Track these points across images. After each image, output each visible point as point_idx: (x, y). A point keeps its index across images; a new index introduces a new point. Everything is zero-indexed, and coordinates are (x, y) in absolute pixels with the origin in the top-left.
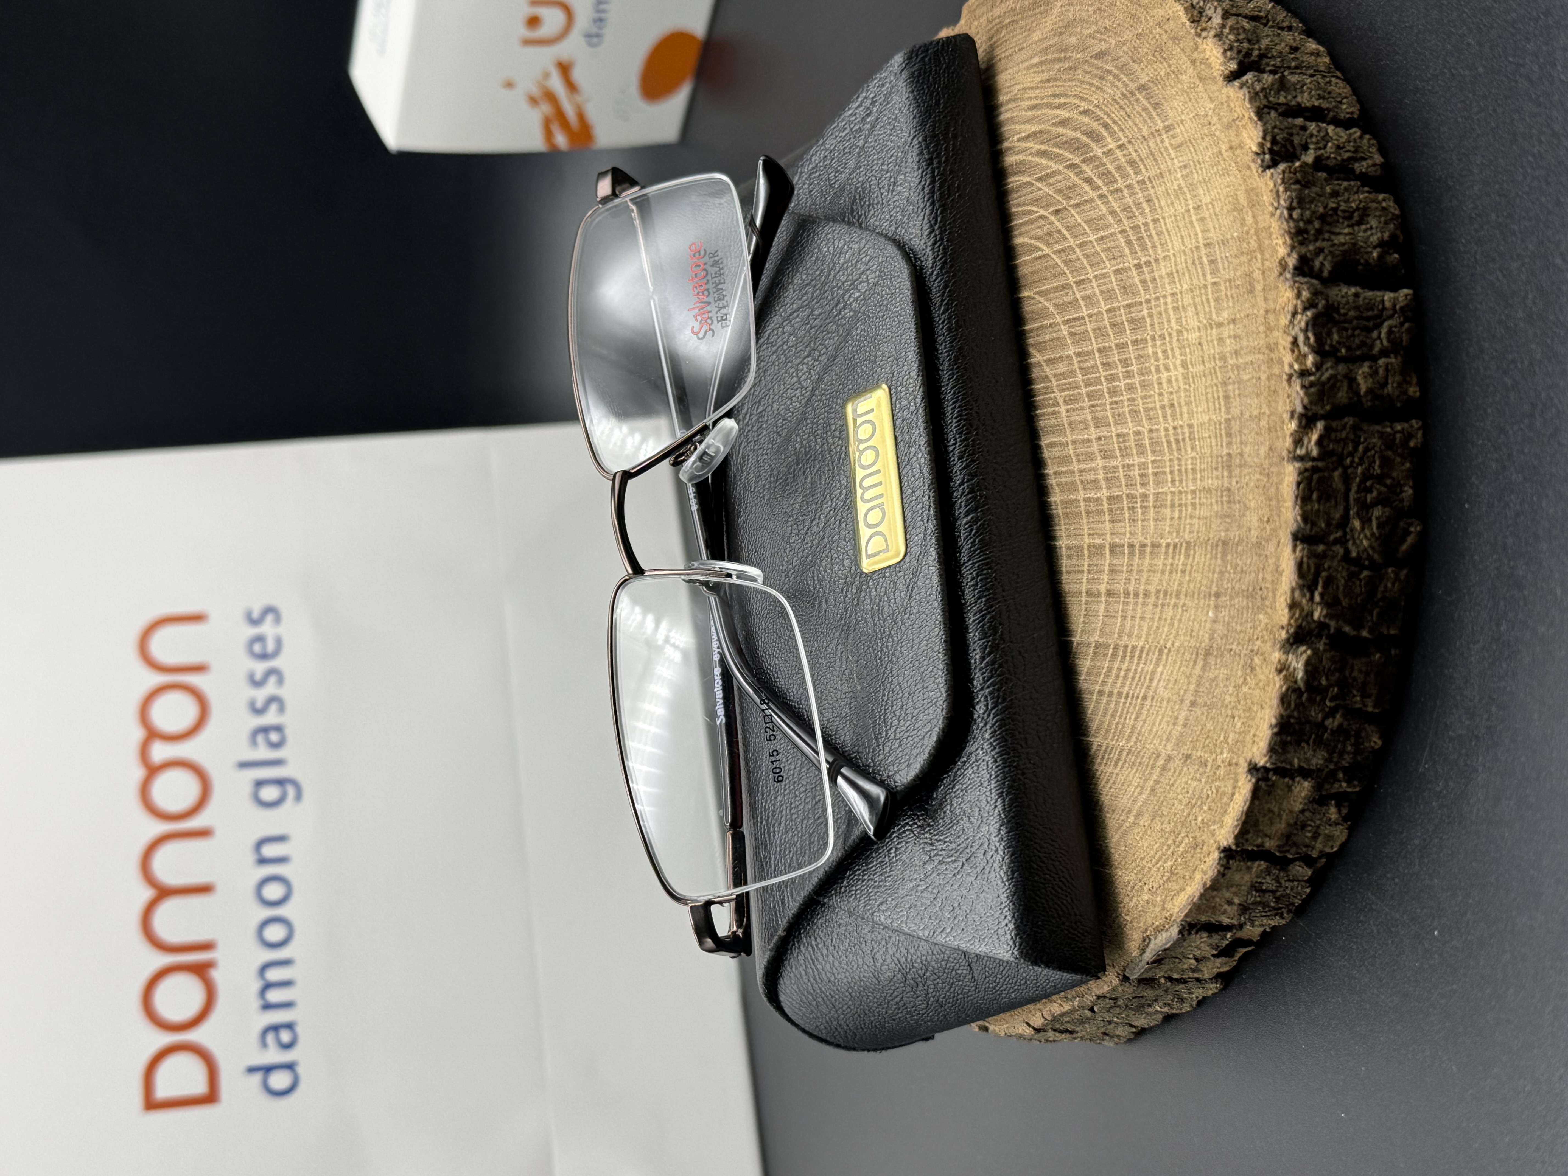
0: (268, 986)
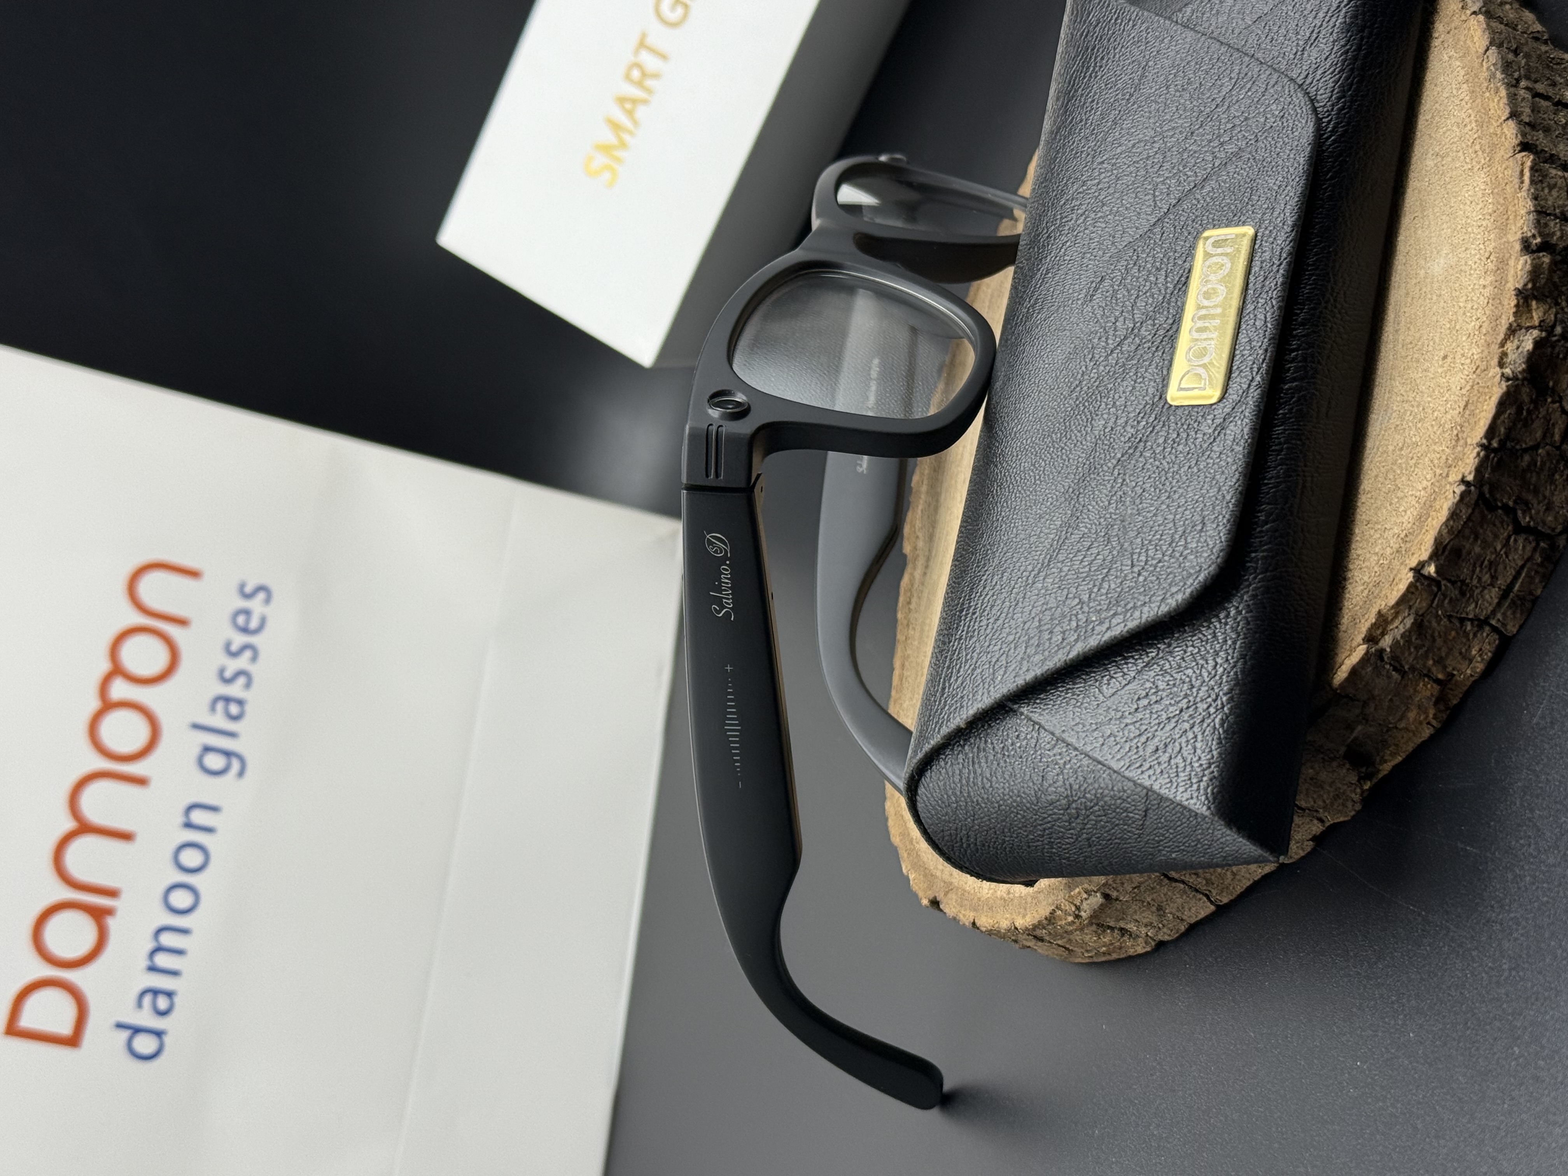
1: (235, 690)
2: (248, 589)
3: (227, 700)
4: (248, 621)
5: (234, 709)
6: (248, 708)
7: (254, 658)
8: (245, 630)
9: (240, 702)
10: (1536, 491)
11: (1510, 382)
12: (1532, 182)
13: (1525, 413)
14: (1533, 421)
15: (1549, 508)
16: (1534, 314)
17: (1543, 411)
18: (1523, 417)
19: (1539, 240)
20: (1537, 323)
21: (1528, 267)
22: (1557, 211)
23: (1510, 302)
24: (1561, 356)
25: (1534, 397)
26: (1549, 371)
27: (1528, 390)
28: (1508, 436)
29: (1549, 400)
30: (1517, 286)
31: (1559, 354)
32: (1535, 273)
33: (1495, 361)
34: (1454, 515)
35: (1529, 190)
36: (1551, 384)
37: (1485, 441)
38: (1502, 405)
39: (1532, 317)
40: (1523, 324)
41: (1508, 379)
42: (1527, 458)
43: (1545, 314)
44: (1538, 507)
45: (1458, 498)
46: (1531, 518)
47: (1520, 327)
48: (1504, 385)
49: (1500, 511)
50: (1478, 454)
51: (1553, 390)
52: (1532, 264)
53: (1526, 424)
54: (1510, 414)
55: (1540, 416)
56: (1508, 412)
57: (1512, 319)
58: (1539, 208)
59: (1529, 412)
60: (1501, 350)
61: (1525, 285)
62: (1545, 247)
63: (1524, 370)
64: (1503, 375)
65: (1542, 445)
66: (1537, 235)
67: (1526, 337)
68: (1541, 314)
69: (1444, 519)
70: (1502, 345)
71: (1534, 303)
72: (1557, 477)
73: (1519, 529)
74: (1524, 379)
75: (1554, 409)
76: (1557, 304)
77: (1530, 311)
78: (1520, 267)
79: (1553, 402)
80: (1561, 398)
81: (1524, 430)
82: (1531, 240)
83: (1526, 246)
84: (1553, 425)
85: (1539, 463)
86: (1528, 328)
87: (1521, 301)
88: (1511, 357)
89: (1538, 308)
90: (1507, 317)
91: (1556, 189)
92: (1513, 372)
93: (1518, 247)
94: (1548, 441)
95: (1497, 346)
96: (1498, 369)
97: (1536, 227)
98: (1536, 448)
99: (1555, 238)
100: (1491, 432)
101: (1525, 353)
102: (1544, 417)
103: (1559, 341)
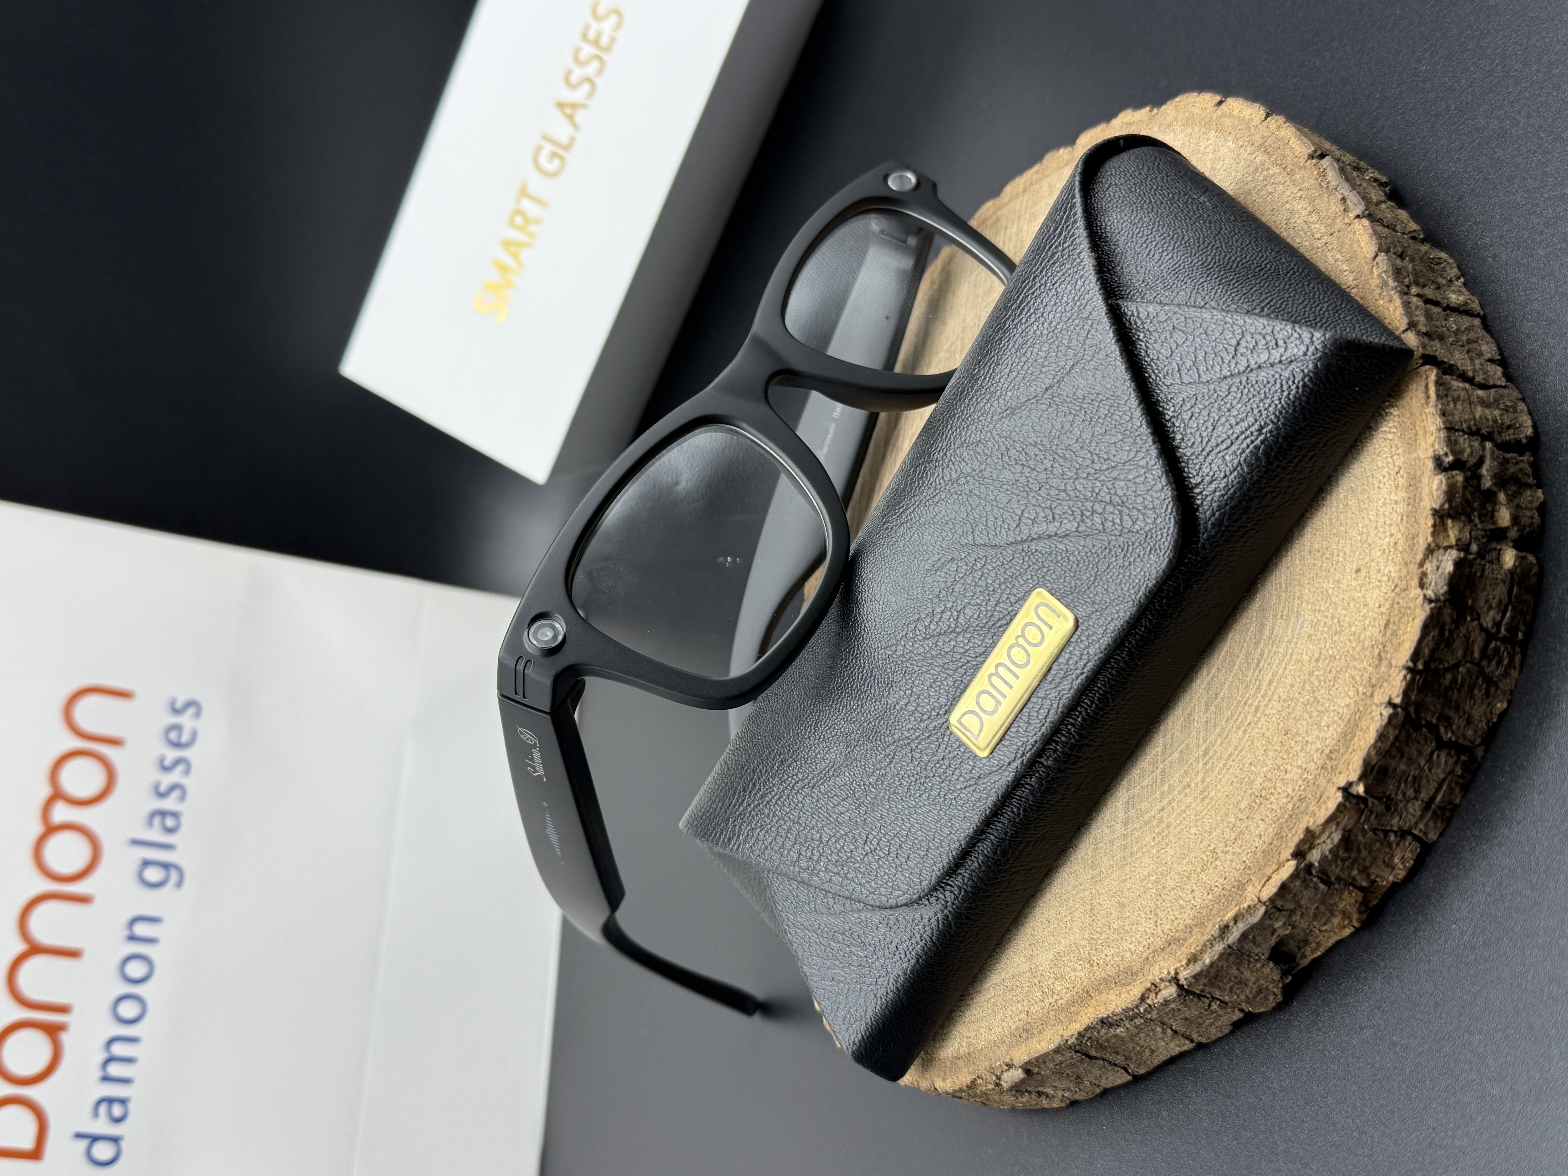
0: (110, 1059)
1: (170, 804)
2: (178, 705)
3: (163, 814)
4: (180, 736)
5: (170, 822)
6: (184, 820)
7: (187, 772)
8: (178, 745)
9: (175, 815)
10: (1457, 707)
11: (1433, 605)
12: (1439, 397)
13: (1447, 633)
14: (1454, 641)
15: (1469, 721)
16: (1451, 533)
17: (1463, 631)
18: (1445, 637)
19: (1450, 458)
20: (1454, 542)
21: (1444, 487)
22: (1465, 426)
23: (1427, 523)
24: (1478, 574)
25: (1455, 617)
26: (1468, 591)
27: (1449, 611)
28: (1432, 657)
29: (1469, 619)
30: (1434, 506)
31: (1476, 573)
32: (1450, 493)
33: (1415, 582)
34: (1382, 736)
35: (1436, 406)
36: (1470, 602)
37: (1410, 664)
38: (1426, 628)
39: (1448, 536)
40: (1441, 544)
41: (1430, 601)
42: (1449, 676)
43: (1460, 532)
44: (1459, 722)
45: (1386, 721)
46: (1453, 733)
47: (1438, 547)
48: (1428, 607)
49: (1424, 730)
50: (1405, 677)
51: (1472, 608)
52: (1447, 483)
53: (1449, 644)
54: (1434, 636)
55: (1461, 635)
56: (1432, 634)
57: (1430, 539)
58: (1448, 425)
59: (1450, 631)
60: (1421, 570)
61: (1442, 505)
62: (1457, 465)
63: (1446, 593)
64: (1425, 596)
65: (1462, 663)
66: (1449, 453)
67: (1445, 558)
68: (1457, 532)
69: (1372, 741)
70: (1421, 565)
71: (1449, 522)
72: (1476, 691)
73: (1441, 745)
74: (1446, 601)
75: (1473, 627)
76: (1471, 521)
77: (1446, 530)
78: (1435, 487)
79: (1472, 620)
80: (1479, 615)
81: (1446, 650)
82: (1444, 458)
83: (1439, 465)
84: (1473, 642)
85: (1460, 680)
86: (1446, 548)
87: (1438, 520)
88: (1432, 578)
89: (1453, 526)
90: (1425, 536)
91: (1460, 403)
92: (1436, 595)
93: (1430, 464)
94: (1469, 658)
95: (1416, 566)
96: (1419, 591)
97: (1447, 445)
98: (1456, 666)
99: (1466, 455)
100: (1416, 656)
101: (1447, 575)
102: (1465, 636)
103: (1475, 559)
